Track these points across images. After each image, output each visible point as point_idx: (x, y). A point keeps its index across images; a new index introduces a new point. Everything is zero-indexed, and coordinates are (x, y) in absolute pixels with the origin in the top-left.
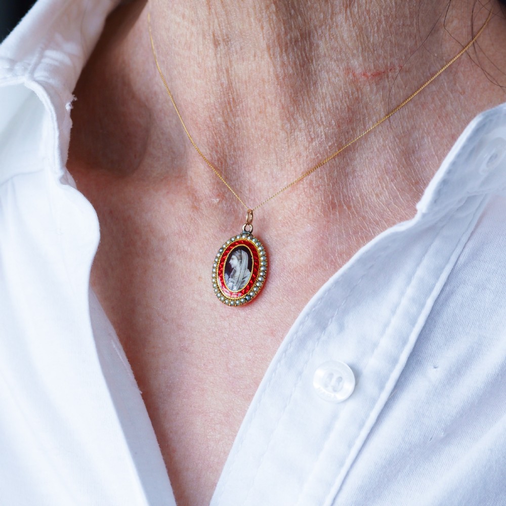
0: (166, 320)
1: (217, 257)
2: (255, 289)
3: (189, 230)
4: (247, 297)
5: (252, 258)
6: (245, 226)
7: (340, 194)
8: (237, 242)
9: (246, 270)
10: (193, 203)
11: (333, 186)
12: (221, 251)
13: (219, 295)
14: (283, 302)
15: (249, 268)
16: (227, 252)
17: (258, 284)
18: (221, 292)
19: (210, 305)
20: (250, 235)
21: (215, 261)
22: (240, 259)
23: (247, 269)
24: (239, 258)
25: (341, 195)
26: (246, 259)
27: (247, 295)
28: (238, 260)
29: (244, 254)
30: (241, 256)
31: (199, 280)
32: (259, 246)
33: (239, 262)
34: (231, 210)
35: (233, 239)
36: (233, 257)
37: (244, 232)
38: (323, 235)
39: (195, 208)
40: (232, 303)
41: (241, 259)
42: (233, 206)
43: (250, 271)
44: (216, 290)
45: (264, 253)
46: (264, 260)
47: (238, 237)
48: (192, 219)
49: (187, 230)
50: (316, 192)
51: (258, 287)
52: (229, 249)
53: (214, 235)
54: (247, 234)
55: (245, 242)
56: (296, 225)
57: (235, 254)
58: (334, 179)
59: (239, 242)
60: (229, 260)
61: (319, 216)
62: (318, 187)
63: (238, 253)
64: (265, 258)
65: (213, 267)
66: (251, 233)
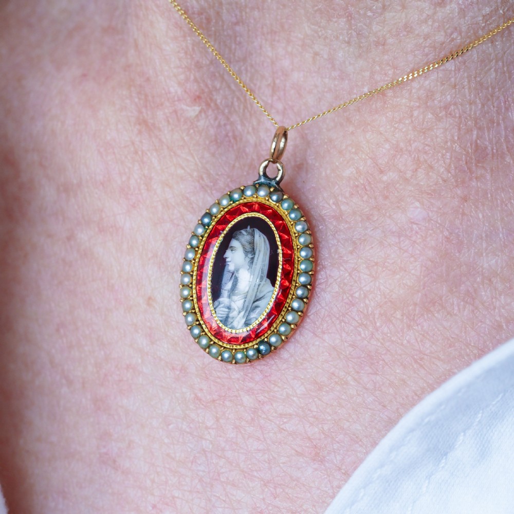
0: (70, 383)
1: (195, 236)
2: (282, 329)
3: (129, 178)
4: (262, 347)
5: (280, 251)
6: (266, 167)
7: (498, 124)
8: (245, 205)
9: (263, 282)
10: (140, 112)
11: (483, 105)
12: (206, 220)
13: (196, 331)
14: (347, 383)
15: (272, 276)
16: (220, 227)
17: (290, 318)
18: (200, 324)
19: (173, 369)
20: (276, 190)
21: (190, 244)
22: (251, 251)
23: (265, 278)
24: (248, 247)
25: (502, 126)
26: (265, 254)
27: (262, 342)
28: (246, 252)
29: (260, 239)
30: (252, 243)
31: (149, 304)
32: (296, 221)
33: (248, 260)
34: (227, 136)
35: (236, 196)
36: (234, 243)
37: (262, 180)
38: (451, 234)
39: (146, 126)
40: (226, 355)
41: (253, 251)
42: (232, 124)
43: (273, 284)
44: (190, 319)
45: (309, 239)
46: (307, 259)
47: (249, 193)
48: (136, 152)
49: (124, 178)
50: (439, 119)
51: (290, 324)
52: (223, 221)
53: (188, 199)
54: (270, 186)
55: (263, 208)
56: (386, 198)
57: (240, 237)
58: (487, 89)
59: (250, 206)
60: (224, 252)
61: (445, 181)
62: (446, 108)
63: (245, 236)
64: (310, 254)
65: (186, 260)
66: (278, 183)
